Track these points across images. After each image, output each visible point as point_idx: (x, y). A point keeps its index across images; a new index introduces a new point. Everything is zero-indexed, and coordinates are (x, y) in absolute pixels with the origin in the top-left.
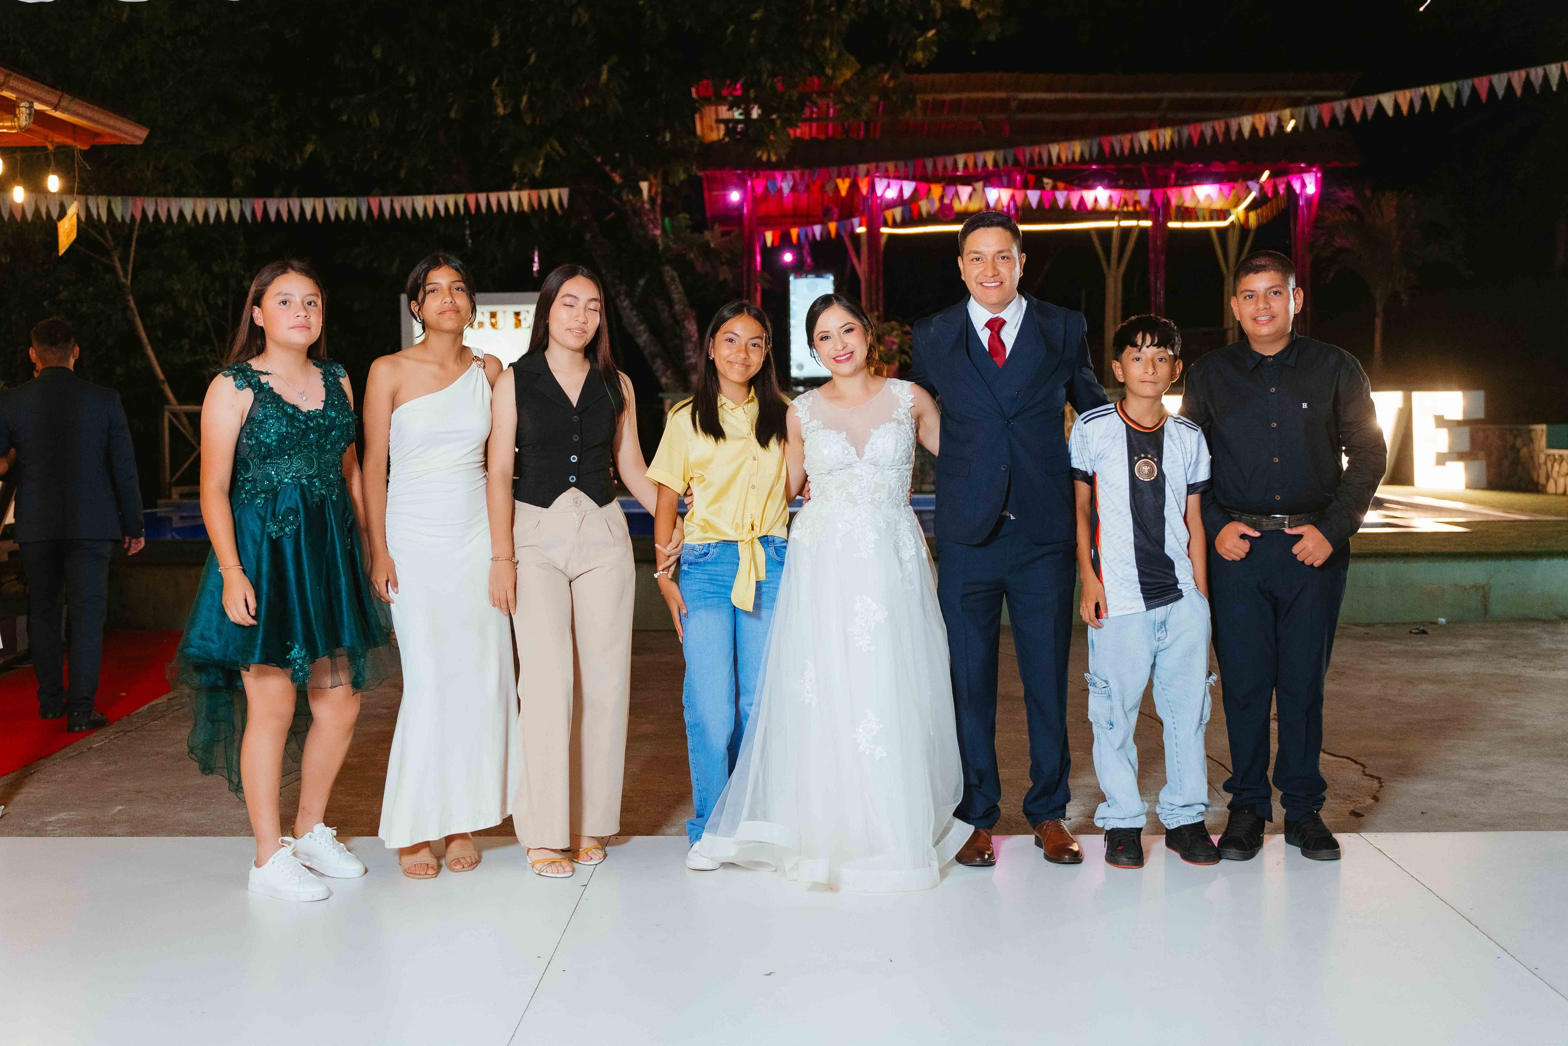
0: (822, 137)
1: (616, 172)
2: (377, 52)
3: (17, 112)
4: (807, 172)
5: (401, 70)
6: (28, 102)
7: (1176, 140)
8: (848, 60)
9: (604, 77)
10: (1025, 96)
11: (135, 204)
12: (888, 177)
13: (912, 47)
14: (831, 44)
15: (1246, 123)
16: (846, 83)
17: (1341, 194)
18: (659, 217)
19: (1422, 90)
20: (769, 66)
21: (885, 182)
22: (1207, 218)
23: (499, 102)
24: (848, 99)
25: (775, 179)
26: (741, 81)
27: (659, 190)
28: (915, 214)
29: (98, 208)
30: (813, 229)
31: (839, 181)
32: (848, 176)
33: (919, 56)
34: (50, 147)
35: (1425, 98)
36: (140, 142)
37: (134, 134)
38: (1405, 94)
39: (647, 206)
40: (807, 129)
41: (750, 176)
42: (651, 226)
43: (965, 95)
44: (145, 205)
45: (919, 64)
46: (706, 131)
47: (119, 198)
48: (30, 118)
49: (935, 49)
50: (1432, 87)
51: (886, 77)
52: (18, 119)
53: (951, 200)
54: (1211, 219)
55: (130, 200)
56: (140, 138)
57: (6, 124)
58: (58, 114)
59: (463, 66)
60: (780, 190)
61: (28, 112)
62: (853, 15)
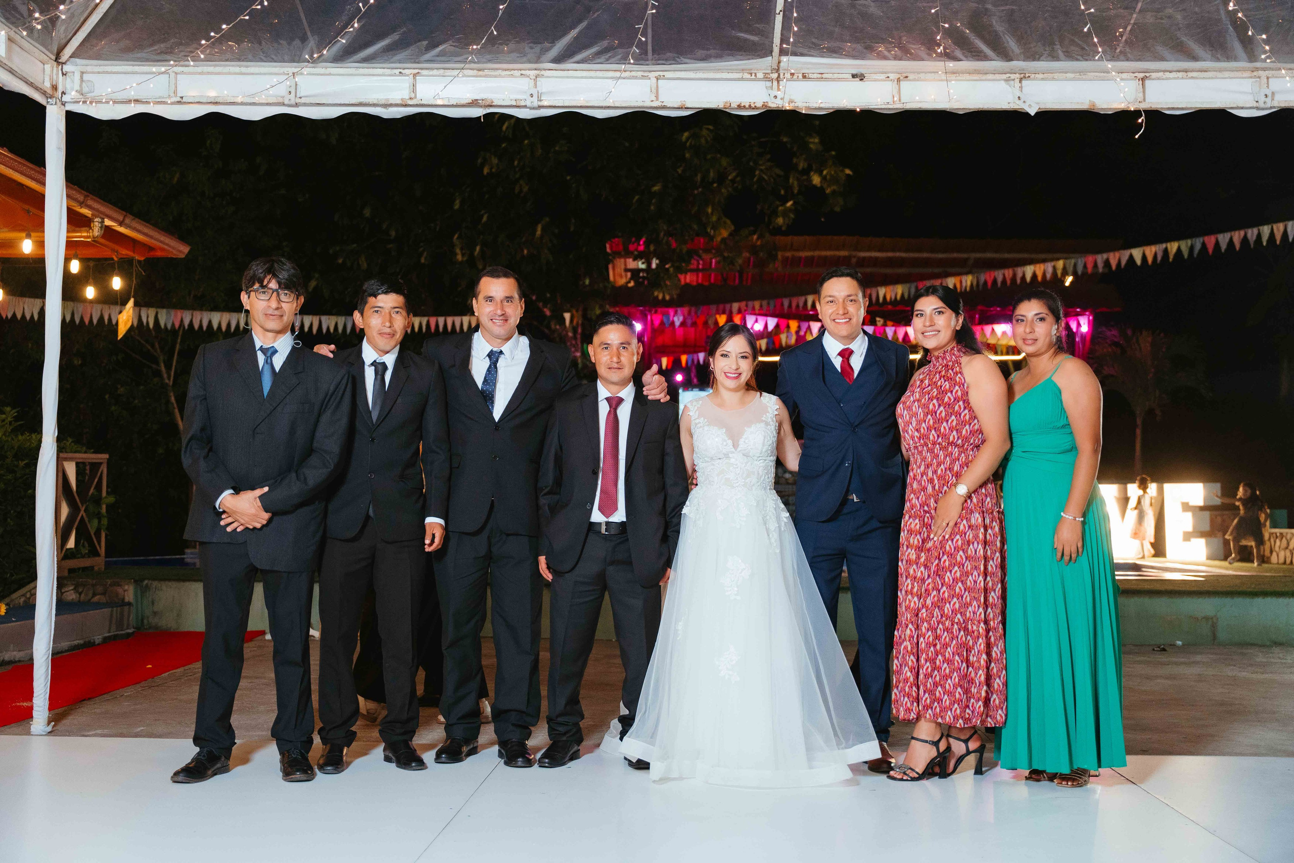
0: (706, 284)
1: (546, 307)
2: (367, 212)
3: (92, 226)
4: (693, 309)
5: (384, 226)
6: (100, 218)
7: (975, 283)
8: (725, 223)
9: (539, 232)
10: (862, 254)
11: (176, 316)
12: (755, 314)
13: (775, 213)
14: (712, 213)
15: (1029, 271)
16: (723, 240)
17: (1108, 333)
18: (579, 343)
19: (1164, 246)
20: (665, 228)
21: (753, 318)
22: (1005, 351)
23: (458, 251)
24: (726, 254)
25: (668, 314)
26: (644, 239)
27: (580, 322)
28: (777, 345)
29: (148, 317)
30: (698, 356)
31: (718, 316)
32: (724, 313)
33: (780, 221)
34: (116, 259)
35: (1166, 251)
36: (183, 256)
37: (180, 249)
38: (1151, 249)
39: (570, 334)
40: (695, 278)
41: (650, 311)
42: (573, 349)
43: (817, 253)
44: (184, 316)
45: (781, 227)
46: (618, 279)
47: (164, 311)
48: (101, 230)
49: (792, 216)
50: (1172, 243)
51: (755, 237)
52: (93, 230)
53: (806, 333)
54: (1007, 354)
55: (173, 312)
56: (184, 253)
57: (83, 234)
58: (122, 230)
59: (432, 225)
60: (673, 323)
61: (100, 225)
62: (730, 189)
